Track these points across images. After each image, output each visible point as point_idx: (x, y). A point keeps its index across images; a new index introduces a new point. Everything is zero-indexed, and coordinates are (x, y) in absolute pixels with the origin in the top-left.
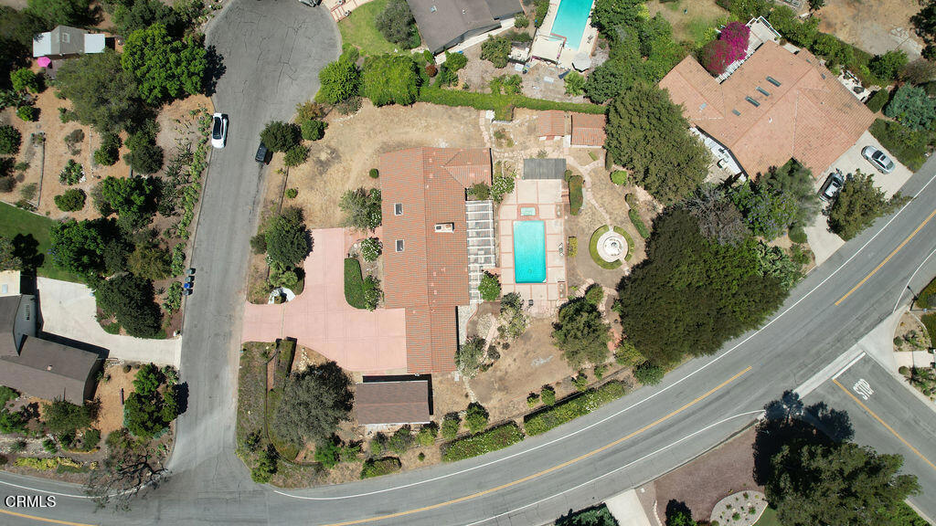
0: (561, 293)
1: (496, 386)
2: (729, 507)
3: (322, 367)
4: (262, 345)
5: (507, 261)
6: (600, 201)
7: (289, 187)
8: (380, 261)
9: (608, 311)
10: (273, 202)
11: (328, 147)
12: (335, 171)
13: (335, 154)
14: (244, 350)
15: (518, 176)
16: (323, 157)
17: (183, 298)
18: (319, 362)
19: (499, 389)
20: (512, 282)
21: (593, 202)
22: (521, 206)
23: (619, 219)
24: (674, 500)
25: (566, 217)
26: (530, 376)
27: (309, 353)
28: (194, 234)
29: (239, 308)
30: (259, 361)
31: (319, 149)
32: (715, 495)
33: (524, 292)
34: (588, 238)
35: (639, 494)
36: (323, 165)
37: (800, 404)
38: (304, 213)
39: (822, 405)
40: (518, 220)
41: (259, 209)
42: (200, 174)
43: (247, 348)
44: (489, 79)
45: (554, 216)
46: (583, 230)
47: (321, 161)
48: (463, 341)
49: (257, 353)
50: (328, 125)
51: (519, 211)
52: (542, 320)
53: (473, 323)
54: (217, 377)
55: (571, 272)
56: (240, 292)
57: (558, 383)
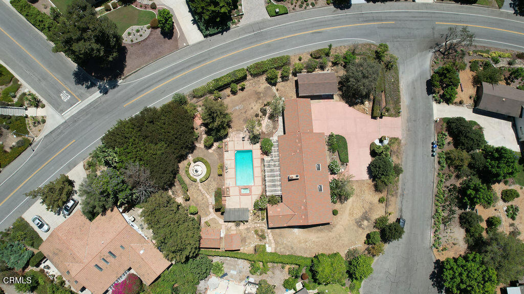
0: (227, 145)
1: (262, 95)
2: (141, 36)
3: (356, 104)
4: (390, 116)
5: (257, 163)
6: (204, 197)
7: (384, 205)
8: (329, 161)
9: (201, 134)
10: (392, 195)
11: (363, 229)
12: (358, 214)
13: (359, 224)
14: (399, 113)
15: (252, 212)
16: (365, 223)
17: (436, 140)
18: (358, 106)
19: (260, 93)
20: (254, 151)
21: (208, 196)
22: (250, 194)
23: (194, 186)
24: (169, 39)
25: (224, 187)
26: (243, 100)
27: (364, 111)
28: (435, 176)
29: (405, 135)
30: (391, 106)
31: (368, 227)
32: (148, 42)
33: (247, 145)
34: (211, 175)
35: (187, 42)
36: (365, 217)
37: (99, 88)
38: (374, 189)
39: (88, 87)
40: (252, 186)
41: (400, 191)
42: (437, 211)
43: (397, 113)
44: (269, 273)
45: (230, 188)
46: (214, 180)
47: (367, 220)
48: (280, 119)
49: (392, 111)
50: (365, 243)
51: (251, 191)
52: (237, 130)
53: (275, 128)
54: (412, 99)
55: (221, 157)
56: (405, 144)
57: (229, 96)
